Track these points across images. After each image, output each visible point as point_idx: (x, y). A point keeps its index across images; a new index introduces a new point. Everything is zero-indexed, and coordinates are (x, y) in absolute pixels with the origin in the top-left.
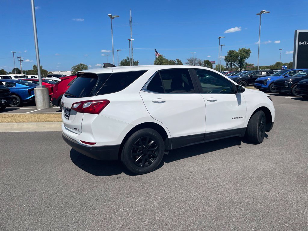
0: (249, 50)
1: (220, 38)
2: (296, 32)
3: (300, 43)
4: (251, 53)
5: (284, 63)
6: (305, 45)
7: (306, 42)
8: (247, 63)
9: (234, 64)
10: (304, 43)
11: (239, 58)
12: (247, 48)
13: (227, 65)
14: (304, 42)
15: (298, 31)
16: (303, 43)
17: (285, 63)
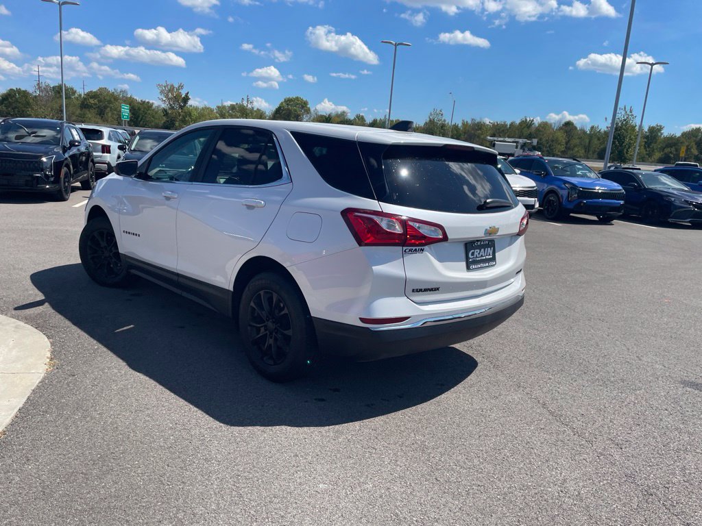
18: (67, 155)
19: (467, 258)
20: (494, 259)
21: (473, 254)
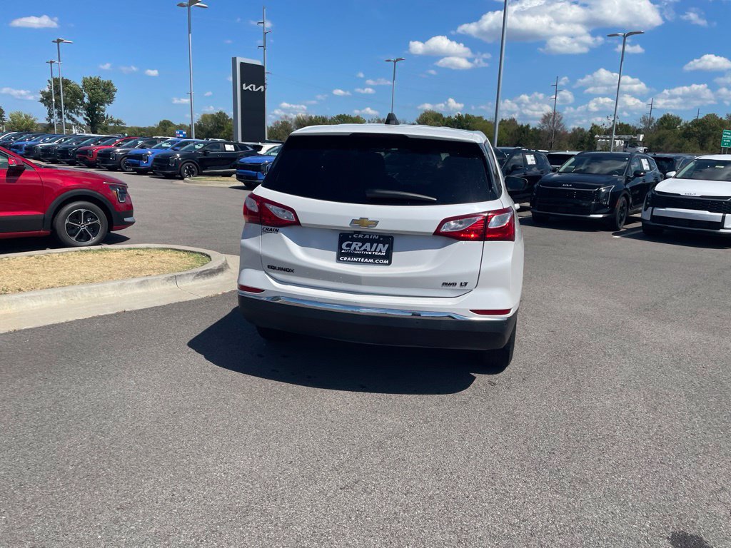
0: (109, 84)
1: (59, 41)
2: (234, 60)
3: (244, 85)
4: (115, 91)
5: (177, 123)
6: (253, 91)
7: (254, 86)
8: (109, 117)
9: (70, 114)
10: (252, 87)
11: (86, 100)
12: (104, 79)
13: (51, 116)
14: (251, 85)
15: (239, 60)
16: (249, 87)
17: (179, 124)
18: (628, 186)
19: (340, 248)
20: (388, 257)
21: (349, 246)
